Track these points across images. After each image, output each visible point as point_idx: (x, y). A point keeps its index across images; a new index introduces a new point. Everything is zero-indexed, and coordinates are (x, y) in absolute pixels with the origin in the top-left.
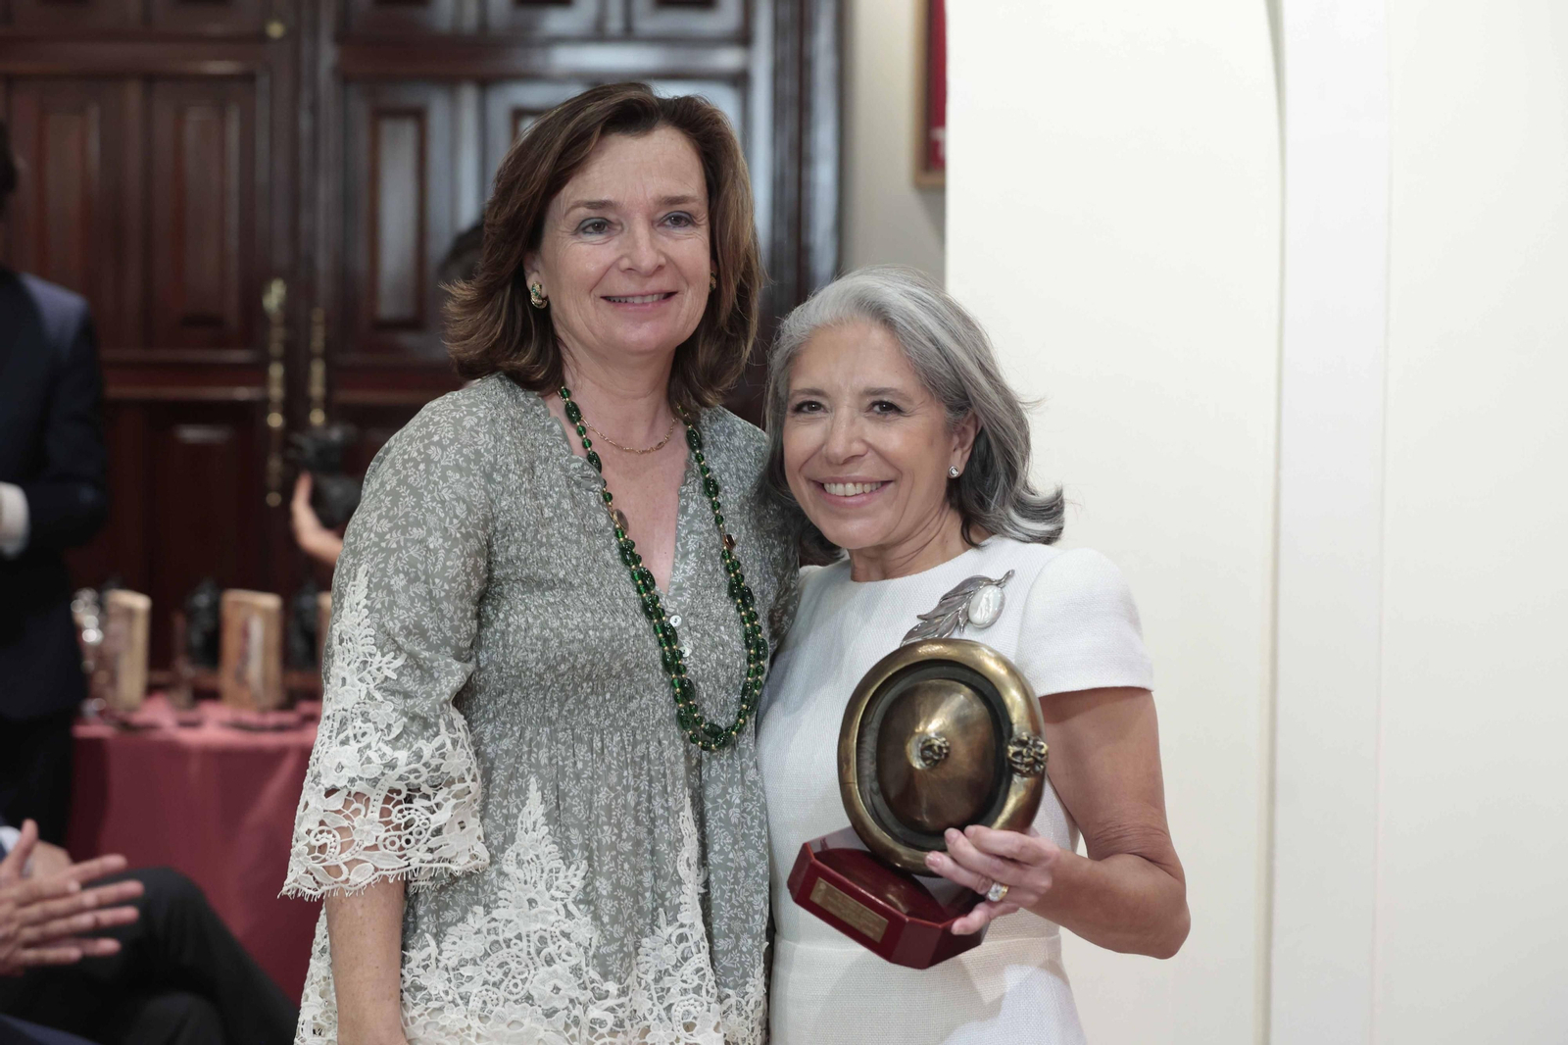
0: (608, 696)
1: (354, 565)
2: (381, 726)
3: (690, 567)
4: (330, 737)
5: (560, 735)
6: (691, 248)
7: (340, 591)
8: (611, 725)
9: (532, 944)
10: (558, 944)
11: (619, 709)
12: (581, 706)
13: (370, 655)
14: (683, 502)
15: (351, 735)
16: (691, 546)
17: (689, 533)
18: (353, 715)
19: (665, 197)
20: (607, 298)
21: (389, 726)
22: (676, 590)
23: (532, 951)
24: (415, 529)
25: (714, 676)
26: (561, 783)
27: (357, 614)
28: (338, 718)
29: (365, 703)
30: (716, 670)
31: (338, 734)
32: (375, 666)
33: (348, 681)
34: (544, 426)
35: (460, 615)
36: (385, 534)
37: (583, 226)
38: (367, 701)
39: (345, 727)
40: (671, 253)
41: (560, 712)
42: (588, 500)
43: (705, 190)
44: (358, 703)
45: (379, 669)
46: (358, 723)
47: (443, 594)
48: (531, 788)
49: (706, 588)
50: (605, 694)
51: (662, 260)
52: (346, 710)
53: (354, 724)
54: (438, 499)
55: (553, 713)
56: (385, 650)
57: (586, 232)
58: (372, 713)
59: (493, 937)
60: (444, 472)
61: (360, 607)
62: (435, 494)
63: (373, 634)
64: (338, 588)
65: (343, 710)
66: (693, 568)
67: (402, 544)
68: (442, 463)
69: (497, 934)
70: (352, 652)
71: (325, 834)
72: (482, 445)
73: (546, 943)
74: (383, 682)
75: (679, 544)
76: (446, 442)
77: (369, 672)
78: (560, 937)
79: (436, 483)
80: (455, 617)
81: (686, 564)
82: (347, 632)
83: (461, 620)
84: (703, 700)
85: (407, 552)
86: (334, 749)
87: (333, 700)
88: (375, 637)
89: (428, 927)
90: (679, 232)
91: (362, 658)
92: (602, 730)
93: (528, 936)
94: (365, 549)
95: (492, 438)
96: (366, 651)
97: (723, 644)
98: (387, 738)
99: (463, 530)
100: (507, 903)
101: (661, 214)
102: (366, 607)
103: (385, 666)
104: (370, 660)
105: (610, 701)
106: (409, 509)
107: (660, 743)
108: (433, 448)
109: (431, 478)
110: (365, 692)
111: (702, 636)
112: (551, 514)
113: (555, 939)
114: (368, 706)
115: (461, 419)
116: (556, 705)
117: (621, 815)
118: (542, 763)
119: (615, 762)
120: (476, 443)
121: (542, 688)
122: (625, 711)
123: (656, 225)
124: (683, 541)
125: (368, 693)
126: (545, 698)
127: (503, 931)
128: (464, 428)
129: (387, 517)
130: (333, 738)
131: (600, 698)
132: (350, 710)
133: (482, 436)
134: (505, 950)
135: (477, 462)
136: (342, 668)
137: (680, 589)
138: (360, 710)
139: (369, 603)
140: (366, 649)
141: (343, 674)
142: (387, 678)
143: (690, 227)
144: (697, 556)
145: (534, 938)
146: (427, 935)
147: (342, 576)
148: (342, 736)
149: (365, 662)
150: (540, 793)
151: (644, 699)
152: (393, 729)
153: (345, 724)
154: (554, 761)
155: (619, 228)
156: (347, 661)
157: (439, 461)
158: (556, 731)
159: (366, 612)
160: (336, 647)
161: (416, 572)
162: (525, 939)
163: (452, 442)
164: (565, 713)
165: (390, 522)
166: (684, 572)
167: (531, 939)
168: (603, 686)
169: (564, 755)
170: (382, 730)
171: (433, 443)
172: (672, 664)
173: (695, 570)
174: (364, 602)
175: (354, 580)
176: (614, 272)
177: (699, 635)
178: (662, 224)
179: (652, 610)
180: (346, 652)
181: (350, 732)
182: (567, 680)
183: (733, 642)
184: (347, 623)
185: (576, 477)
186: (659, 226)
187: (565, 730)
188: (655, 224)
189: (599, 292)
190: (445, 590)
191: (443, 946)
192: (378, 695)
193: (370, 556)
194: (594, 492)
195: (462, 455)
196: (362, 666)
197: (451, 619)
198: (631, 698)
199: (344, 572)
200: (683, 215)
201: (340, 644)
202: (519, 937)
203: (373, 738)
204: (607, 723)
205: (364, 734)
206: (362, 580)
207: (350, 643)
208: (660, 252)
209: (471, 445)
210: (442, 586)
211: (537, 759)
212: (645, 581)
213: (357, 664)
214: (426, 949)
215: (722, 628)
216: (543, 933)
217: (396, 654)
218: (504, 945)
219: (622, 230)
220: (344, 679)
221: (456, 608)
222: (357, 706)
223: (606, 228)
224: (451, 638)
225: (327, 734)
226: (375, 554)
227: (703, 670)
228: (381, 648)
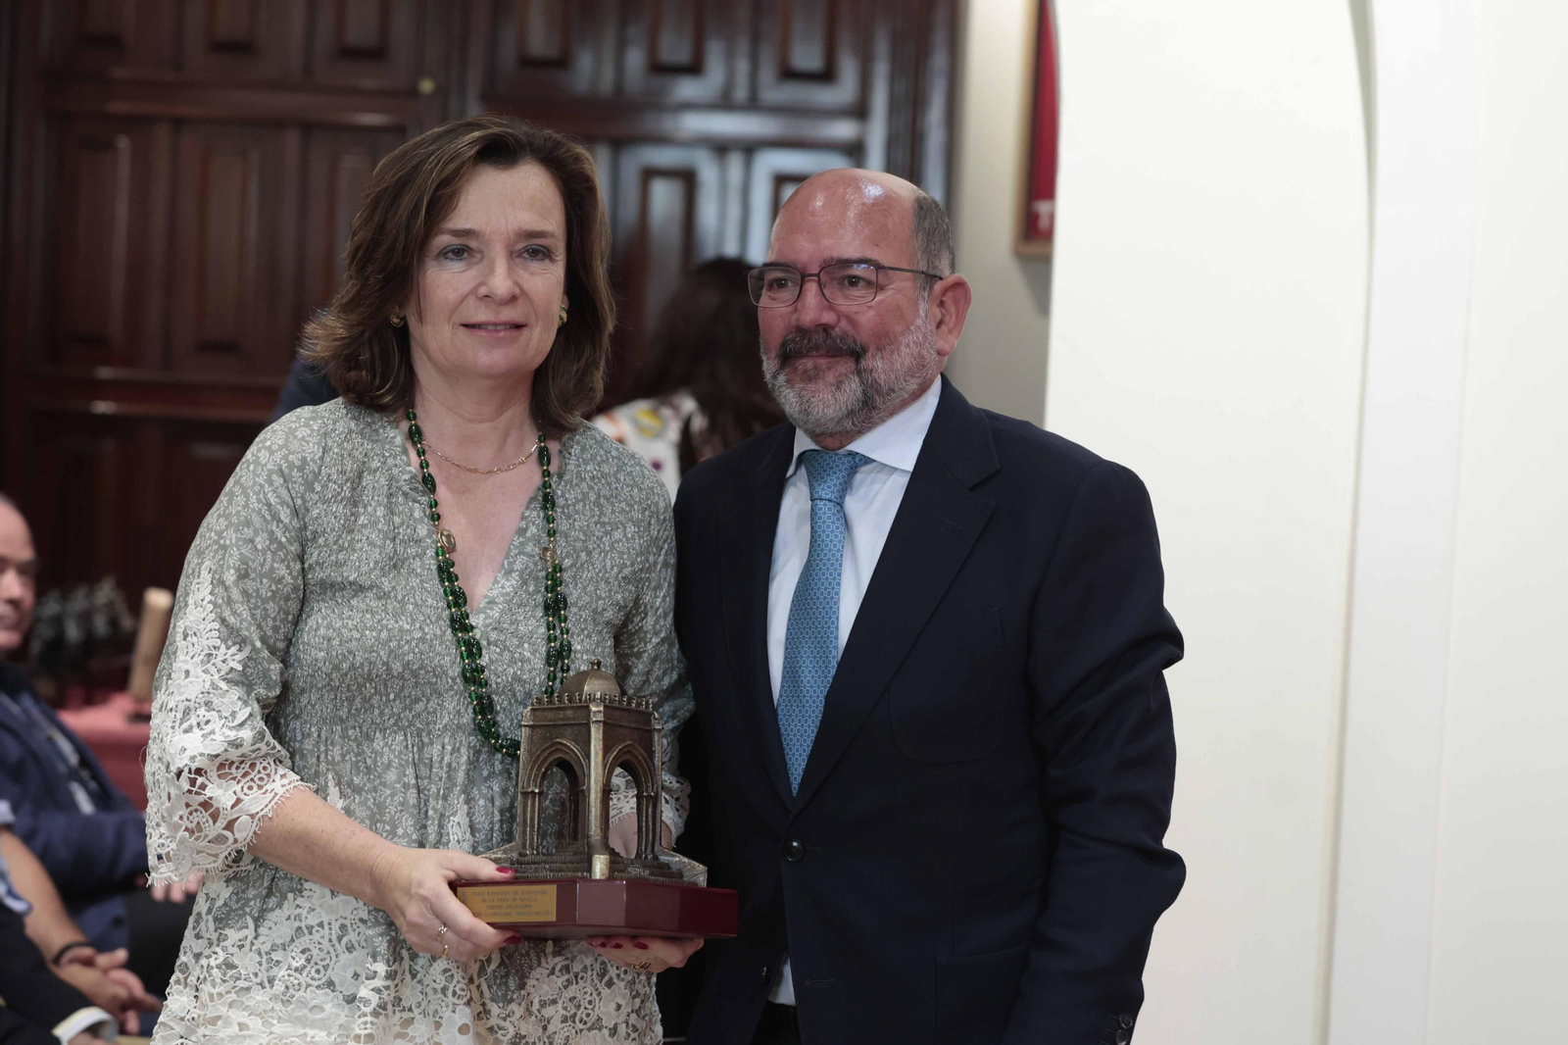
0: (392, 696)
1: (198, 564)
2: (224, 714)
3: (510, 584)
4: (173, 728)
5: (350, 732)
6: (547, 282)
7: (186, 590)
8: (394, 725)
9: (333, 932)
10: (358, 930)
11: (404, 709)
12: (367, 705)
13: (215, 648)
14: (523, 524)
15: (195, 723)
16: (518, 566)
17: (520, 553)
18: (197, 705)
19: (525, 231)
20: (466, 326)
21: (234, 714)
22: (488, 603)
23: (334, 938)
24: (246, 528)
25: (510, 690)
26: (355, 778)
27: (202, 609)
28: (181, 708)
29: (208, 693)
30: (511, 685)
31: (181, 724)
32: (220, 658)
33: (191, 673)
34: (387, 437)
35: (282, 617)
36: (222, 531)
37: (445, 251)
38: (211, 690)
39: (188, 717)
40: (526, 286)
41: (349, 711)
42: (412, 511)
43: (564, 227)
44: (203, 693)
45: (224, 662)
46: (202, 711)
47: (269, 594)
48: (329, 784)
49: (519, 606)
50: (388, 694)
51: (517, 291)
52: (189, 701)
53: (198, 713)
54: (264, 501)
55: (343, 713)
56: (230, 643)
57: (447, 258)
58: (216, 701)
59: (297, 924)
60: (269, 476)
61: (205, 603)
62: (261, 496)
63: (217, 628)
64: (185, 588)
65: (187, 700)
66: (512, 585)
67: (234, 541)
68: (268, 467)
69: (301, 921)
70: (196, 646)
71: (194, 814)
72: (310, 453)
73: (347, 930)
74: (227, 674)
75: (506, 562)
76: (274, 448)
77: (214, 664)
78: (359, 924)
79: (261, 486)
80: (278, 617)
81: (507, 580)
82: (192, 628)
83: (282, 621)
84: (498, 713)
85: (239, 549)
86: (178, 737)
87: (175, 692)
88: (218, 630)
89: (252, 910)
90: (535, 266)
91: (206, 651)
92: (385, 730)
93: (330, 924)
94: (207, 548)
95: (321, 450)
96: (211, 644)
97: (523, 660)
98: (231, 725)
99: (287, 534)
100: (311, 893)
101: (521, 246)
102: (210, 602)
103: (230, 659)
104: (214, 652)
105: (394, 700)
106: (240, 508)
107: (443, 747)
108: (263, 451)
109: (257, 479)
110: (209, 683)
111: (502, 651)
112: (366, 522)
113: (355, 926)
114: (211, 695)
115: (296, 429)
116: (345, 704)
117: (396, 812)
118: (336, 760)
119: (396, 761)
120: (304, 451)
121: (332, 689)
122: (410, 712)
123: (515, 255)
124: (511, 560)
125: (213, 683)
126: (336, 698)
127: (306, 918)
128: (295, 437)
129: (223, 516)
130: (177, 728)
131: (384, 699)
132: (193, 700)
133: (311, 445)
134: (308, 936)
135: (301, 469)
136: (185, 661)
137: (492, 602)
138: (203, 699)
139: (213, 598)
140: (211, 642)
141: (186, 667)
142: (232, 669)
143: (547, 261)
144: (521, 577)
145: (336, 926)
146: (248, 917)
147: (188, 577)
148: (185, 725)
149: (210, 655)
150: (337, 788)
151: (432, 702)
152: (238, 716)
153: (188, 714)
154: (348, 758)
155: (479, 256)
156: (191, 654)
157: (266, 465)
158: (347, 729)
159: (211, 607)
160: (180, 643)
161: (246, 569)
162: (326, 927)
163: (281, 448)
164: (353, 711)
165: (226, 520)
166: (503, 587)
167: (332, 927)
168: (386, 686)
169: (356, 751)
170: (226, 718)
171: (264, 447)
172: (473, 676)
173: (513, 587)
174: (209, 598)
175: (199, 577)
176: (472, 300)
177: (498, 650)
178: (520, 256)
179: (460, 624)
180: (190, 646)
181: (193, 721)
182: (351, 680)
183: (534, 659)
184: (192, 618)
185: (404, 489)
186: (517, 257)
187: (354, 728)
188: (513, 255)
189: (458, 318)
190: (272, 591)
191: (261, 930)
192: (224, 685)
193: (212, 554)
194: (421, 504)
195: (287, 461)
196: (206, 659)
197: (274, 619)
198: (417, 700)
199: (190, 572)
200: (541, 248)
201: (185, 639)
202: (321, 925)
203: (216, 724)
204: (392, 721)
205: (208, 722)
206: (206, 577)
207: (194, 638)
208: (516, 284)
209: (298, 452)
210: (270, 586)
211: (332, 757)
212: (458, 597)
213: (201, 657)
214: (244, 930)
215: (526, 645)
216: (344, 921)
217: (241, 646)
218: (306, 931)
219: (482, 259)
220: (187, 672)
221: (280, 609)
222: (201, 695)
223: (466, 255)
224: (271, 637)
225: (170, 724)
226: (216, 552)
227: (497, 683)
228: (225, 641)
